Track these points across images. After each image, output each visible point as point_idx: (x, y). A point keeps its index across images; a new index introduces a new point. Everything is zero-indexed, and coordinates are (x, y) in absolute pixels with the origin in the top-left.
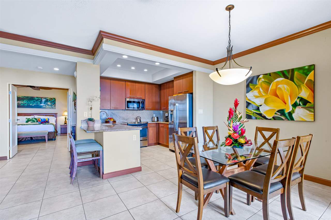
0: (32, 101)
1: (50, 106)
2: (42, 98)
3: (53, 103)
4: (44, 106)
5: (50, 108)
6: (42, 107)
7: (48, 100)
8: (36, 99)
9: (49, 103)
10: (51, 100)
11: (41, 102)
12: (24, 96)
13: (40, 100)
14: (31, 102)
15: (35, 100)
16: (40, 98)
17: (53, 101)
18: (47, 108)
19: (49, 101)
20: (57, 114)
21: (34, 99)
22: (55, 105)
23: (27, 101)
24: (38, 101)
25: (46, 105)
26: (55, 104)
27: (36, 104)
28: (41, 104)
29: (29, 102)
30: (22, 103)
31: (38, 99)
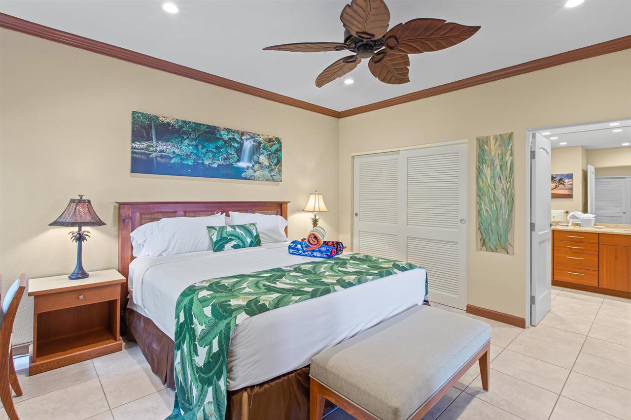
0: (212, 147)
1: (266, 172)
2: (242, 134)
3: (276, 161)
4: (250, 172)
5: (267, 180)
6: (243, 175)
7: (260, 143)
8: (226, 138)
9: (263, 159)
10: (268, 145)
11: (239, 151)
12: (184, 122)
13: (236, 145)
14: (208, 151)
15: (220, 143)
16: (238, 132)
17: (274, 148)
18: (258, 179)
19: (265, 148)
20: (286, 203)
21: (219, 139)
22: (281, 166)
23: (194, 143)
24: (231, 146)
25: (256, 166)
26: (279, 162)
27: (225, 159)
28: (239, 161)
29: (200, 147)
30: (174, 153)
31: (231, 136)
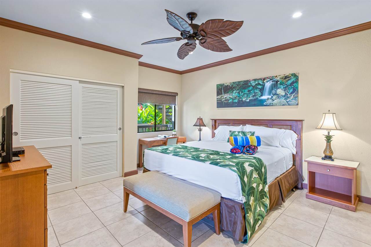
0: (246, 91)
1: (283, 100)
2: (264, 79)
3: (291, 90)
4: (270, 101)
5: (283, 105)
6: (265, 104)
7: (277, 82)
8: (254, 84)
9: (280, 91)
10: (285, 81)
11: (262, 90)
12: (234, 83)
13: (260, 87)
14: (244, 94)
15: (251, 88)
16: (261, 79)
17: (290, 82)
18: (276, 105)
19: (281, 84)
20: (302, 121)
21: (250, 86)
22: (297, 93)
23: (238, 91)
24: (257, 88)
25: (274, 97)
26: (295, 90)
27: (253, 96)
28: (262, 95)
29: (240, 92)
30: (230, 97)
31: (257, 83)
